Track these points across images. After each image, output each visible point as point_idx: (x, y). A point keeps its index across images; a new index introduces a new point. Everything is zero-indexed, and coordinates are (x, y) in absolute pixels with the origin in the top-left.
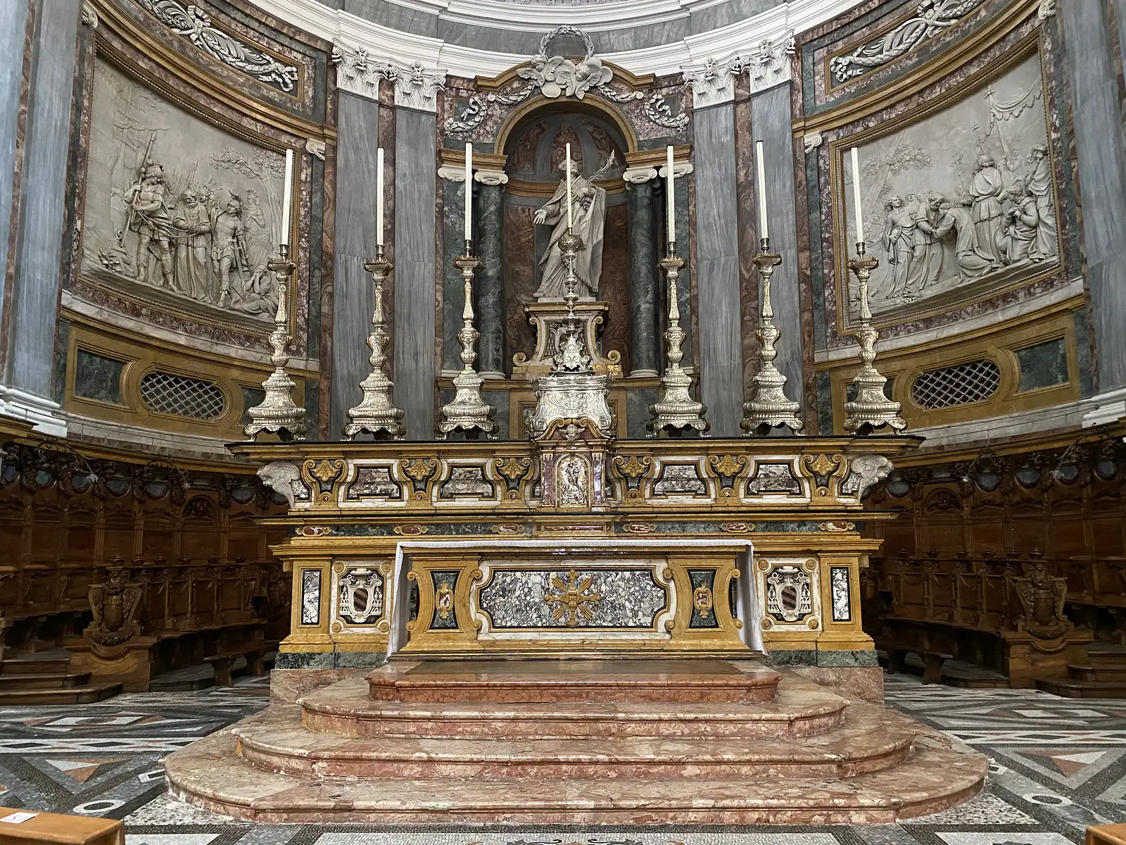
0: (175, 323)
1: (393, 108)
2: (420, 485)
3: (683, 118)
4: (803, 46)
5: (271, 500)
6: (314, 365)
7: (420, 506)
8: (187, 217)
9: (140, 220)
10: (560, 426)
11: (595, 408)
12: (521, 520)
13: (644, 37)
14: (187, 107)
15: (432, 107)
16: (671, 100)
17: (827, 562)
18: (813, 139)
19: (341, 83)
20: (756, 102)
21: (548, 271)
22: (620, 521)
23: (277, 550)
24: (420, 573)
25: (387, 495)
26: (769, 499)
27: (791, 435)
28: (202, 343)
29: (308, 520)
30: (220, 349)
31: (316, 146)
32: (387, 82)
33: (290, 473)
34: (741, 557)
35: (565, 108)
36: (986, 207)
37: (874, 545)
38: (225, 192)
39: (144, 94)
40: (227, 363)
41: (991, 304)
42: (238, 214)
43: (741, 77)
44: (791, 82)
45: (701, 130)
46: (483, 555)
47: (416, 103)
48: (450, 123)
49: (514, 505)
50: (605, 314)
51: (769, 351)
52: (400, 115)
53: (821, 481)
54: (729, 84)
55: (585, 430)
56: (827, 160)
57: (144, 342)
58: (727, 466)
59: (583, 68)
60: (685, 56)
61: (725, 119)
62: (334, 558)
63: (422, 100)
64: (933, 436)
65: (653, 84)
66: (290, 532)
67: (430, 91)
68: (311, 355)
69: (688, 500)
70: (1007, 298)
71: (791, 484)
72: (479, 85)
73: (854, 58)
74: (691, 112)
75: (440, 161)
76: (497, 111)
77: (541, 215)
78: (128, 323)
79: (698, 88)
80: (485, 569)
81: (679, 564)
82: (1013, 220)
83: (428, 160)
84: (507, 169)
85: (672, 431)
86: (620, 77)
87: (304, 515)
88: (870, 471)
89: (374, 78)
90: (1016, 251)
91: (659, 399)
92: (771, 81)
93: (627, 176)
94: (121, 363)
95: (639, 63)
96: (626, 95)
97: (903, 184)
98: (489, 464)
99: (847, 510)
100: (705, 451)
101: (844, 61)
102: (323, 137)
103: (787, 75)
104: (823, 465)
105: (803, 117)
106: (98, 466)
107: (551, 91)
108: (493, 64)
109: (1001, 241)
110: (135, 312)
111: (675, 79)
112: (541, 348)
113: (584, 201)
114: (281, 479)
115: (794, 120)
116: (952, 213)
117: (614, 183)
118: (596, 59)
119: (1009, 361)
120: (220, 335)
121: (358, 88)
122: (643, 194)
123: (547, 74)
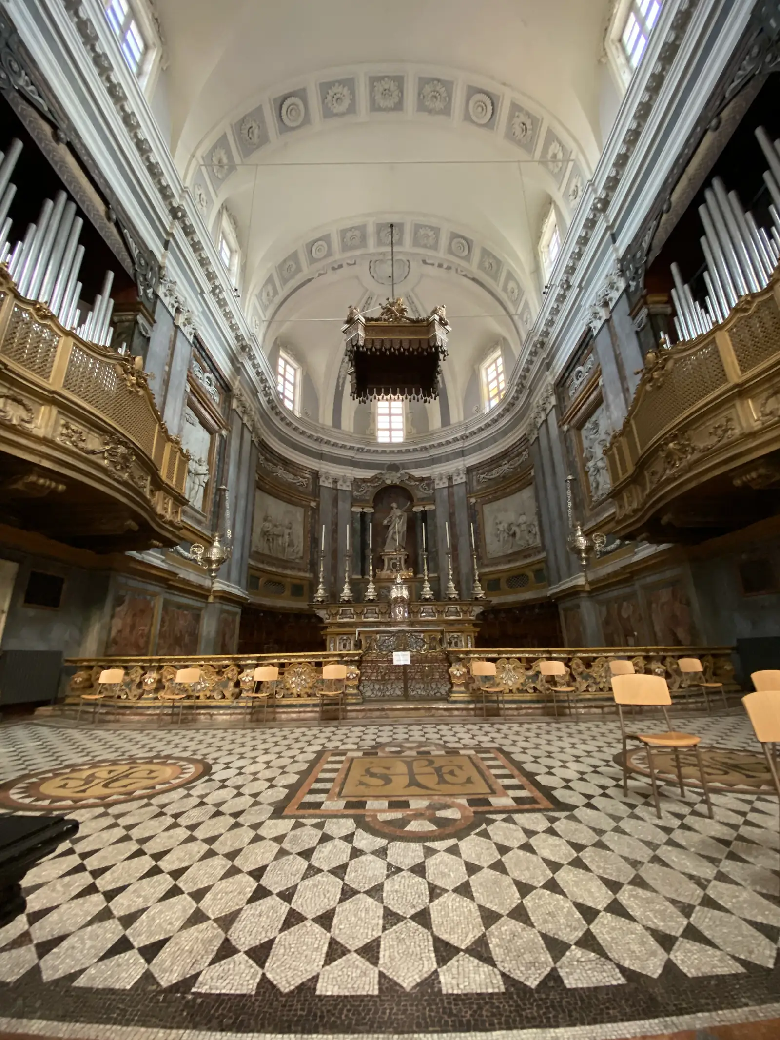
0: (273, 565)
1: (337, 490)
2: (359, 615)
3: (431, 491)
4: (469, 470)
5: (321, 620)
6: (312, 575)
7: (359, 620)
8: (276, 531)
9: (265, 534)
10: (396, 598)
11: (405, 594)
12: (387, 624)
13: (418, 464)
14: (277, 497)
15: (350, 489)
16: (428, 485)
17: (466, 634)
18: (473, 500)
19: (321, 483)
20: (455, 487)
21: (388, 540)
22: (412, 624)
23: (322, 633)
24: (362, 637)
25: (350, 618)
26: (452, 618)
27: (456, 600)
28: (280, 570)
29: (331, 624)
30: (285, 572)
31: (313, 504)
32: (335, 481)
33: (324, 612)
34: (442, 632)
35: (393, 487)
36: (523, 527)
37: (478, 630)
38: (286, 522)
39: (266, 495)
40: (286, 576)
41: (526, 557)
42: (290, 528)
43: (450, 479)
44: (466, 482)
45: (437, 495)
46: (378, 632)
47: (344, 488)
48: (355, 493)
49: (383, 620)
50: (408, 556)
51: (450, 577)
52: (340, 492)
53: (465, 613)
54: (445, 480)
55: (402, 598)
56: (478, 507)
57: (264, 571)
58: (440, 609)
59: (399, 475)
60: (430, 471)
61: (445, 492)
62: (338, 634)
63: (347, 487)
64: (495, 600)
65: (422, 479)
66: (326, 627)
67: (349, 483)
68: (311, 572)
69: (430, 618)
70: (529, 556)
71: (457, 613)
72: (364, 481)
73: (484, 476)
74: (434, 489)
75: (352, 506)
76: (370, 489)
77: (385, 522)
78: (261, 566)
79: (437, 482)
80: (378, 636)
81: (427, 634)
82: (530, 532)
83: (348, 506)
84: (374, 507)
85: (426, 600)
86: (411, 478)
87: (329, 623)
88: (478, 610)
89: (331, 480)
90: (531, 542)
91: (422, 590)
92: (459, 481)
93: (414, 509)
94: (259, 578)
95: (417, 473)
96: (413, 483)
97: (501, 516)
98: (377, 609)
99: (471, 620)
100: (434, 605)
101: (482, 476)
102: (315, 501)
103: (464, 480)
104: (465, 608)
105: (470, 493)
106: (264, 612)
107: (389, 482)
108: (369, 474)
109: (528, 538)
110: (263, 562)
111: (429, 478)
112: (386, 567)
113: (400, 517)
114: (322, 613)
115: (467, 494)
116: (514, 528)
117: (409, 510)
118: (403, 472)
119: (531, 575)
120: (285, 568)
121: (326, 484)
122: (419, 515)
123: (387, 476)
